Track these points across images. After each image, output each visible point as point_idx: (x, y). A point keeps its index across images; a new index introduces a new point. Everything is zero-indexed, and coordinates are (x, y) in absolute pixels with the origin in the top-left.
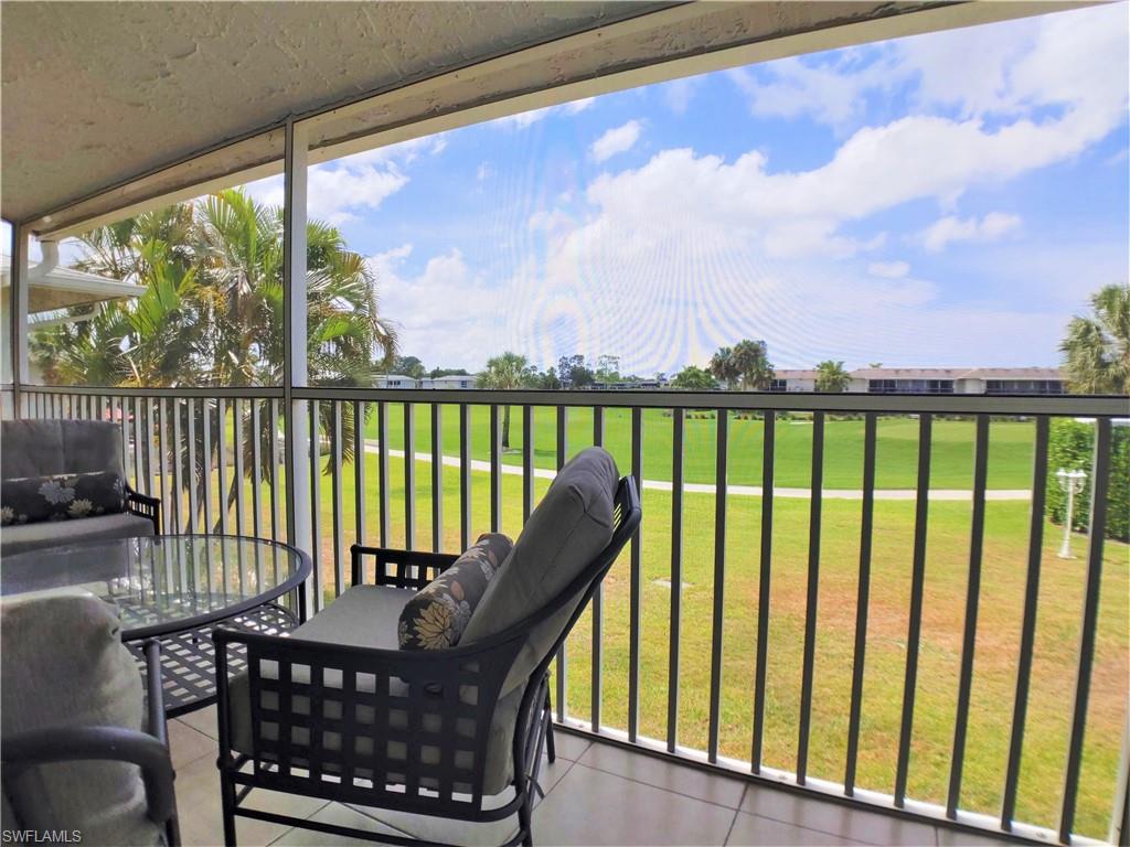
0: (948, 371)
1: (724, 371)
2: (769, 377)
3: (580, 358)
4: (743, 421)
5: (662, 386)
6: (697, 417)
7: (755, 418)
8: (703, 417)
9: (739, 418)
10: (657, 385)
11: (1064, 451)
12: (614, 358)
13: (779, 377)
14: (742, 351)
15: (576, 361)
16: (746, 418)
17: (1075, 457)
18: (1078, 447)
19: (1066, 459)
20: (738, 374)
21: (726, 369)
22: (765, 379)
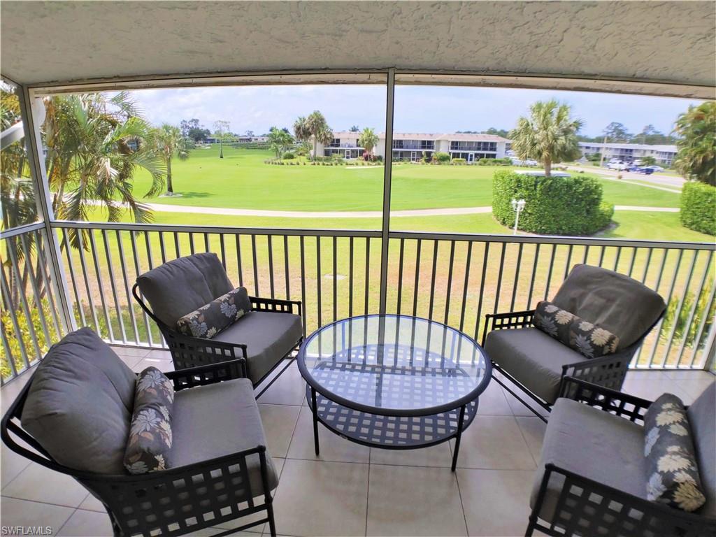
0: (431, 135)
1: (302, 133)
2: (330, 138)
3: (196, 121)
4: (316, 166)
5: (253, 141)
6: (288, 164)
7: (324, 164)
8: (292, 164)
9: (314, 164)
10: (250, 140)
11: (511, 188)
12: (226, 123)
13: (336, 137)
14: (313, 120)
15: (193, 123)
16: (319, 164)
17: (516, 192)
18: (518, 186)
19: (512, 193)
20: (310, 134)
21: (304, 131)
22: (328, 138)
